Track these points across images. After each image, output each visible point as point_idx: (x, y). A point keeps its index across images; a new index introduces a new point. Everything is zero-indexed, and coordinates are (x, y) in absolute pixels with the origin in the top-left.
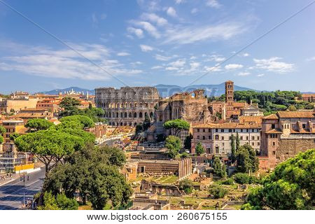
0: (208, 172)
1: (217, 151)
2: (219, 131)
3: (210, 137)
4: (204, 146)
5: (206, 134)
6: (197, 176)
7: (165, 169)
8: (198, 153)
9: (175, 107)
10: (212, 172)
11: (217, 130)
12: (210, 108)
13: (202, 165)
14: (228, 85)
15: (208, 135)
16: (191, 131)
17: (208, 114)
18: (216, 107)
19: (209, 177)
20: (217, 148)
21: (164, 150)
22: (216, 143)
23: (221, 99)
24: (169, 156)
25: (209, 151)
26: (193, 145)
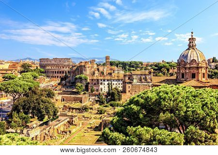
0: (97, 101)
1: (101, 91)
2: (102, 80)
3: (98, 84)
4: (95, 88)
5: (96, 82)
6: (91, 103)
7: (75, 100)
8: (92, 91)
9: (80, 69)
10: (99, 101)
11: (101, 80)
12: (98, 69)
13: (94, 97)
14: (107, 58)
15: (97, 82)
16: (88, 81)
17: (97, 72)
18: (101, 69)
19: (97, 103)
20: (101, 89)
21: (75, 90)
22: (101, 86)
23: (104, 65)
24: (77, 93)
25: (97, 90)
26: (89, 87)
